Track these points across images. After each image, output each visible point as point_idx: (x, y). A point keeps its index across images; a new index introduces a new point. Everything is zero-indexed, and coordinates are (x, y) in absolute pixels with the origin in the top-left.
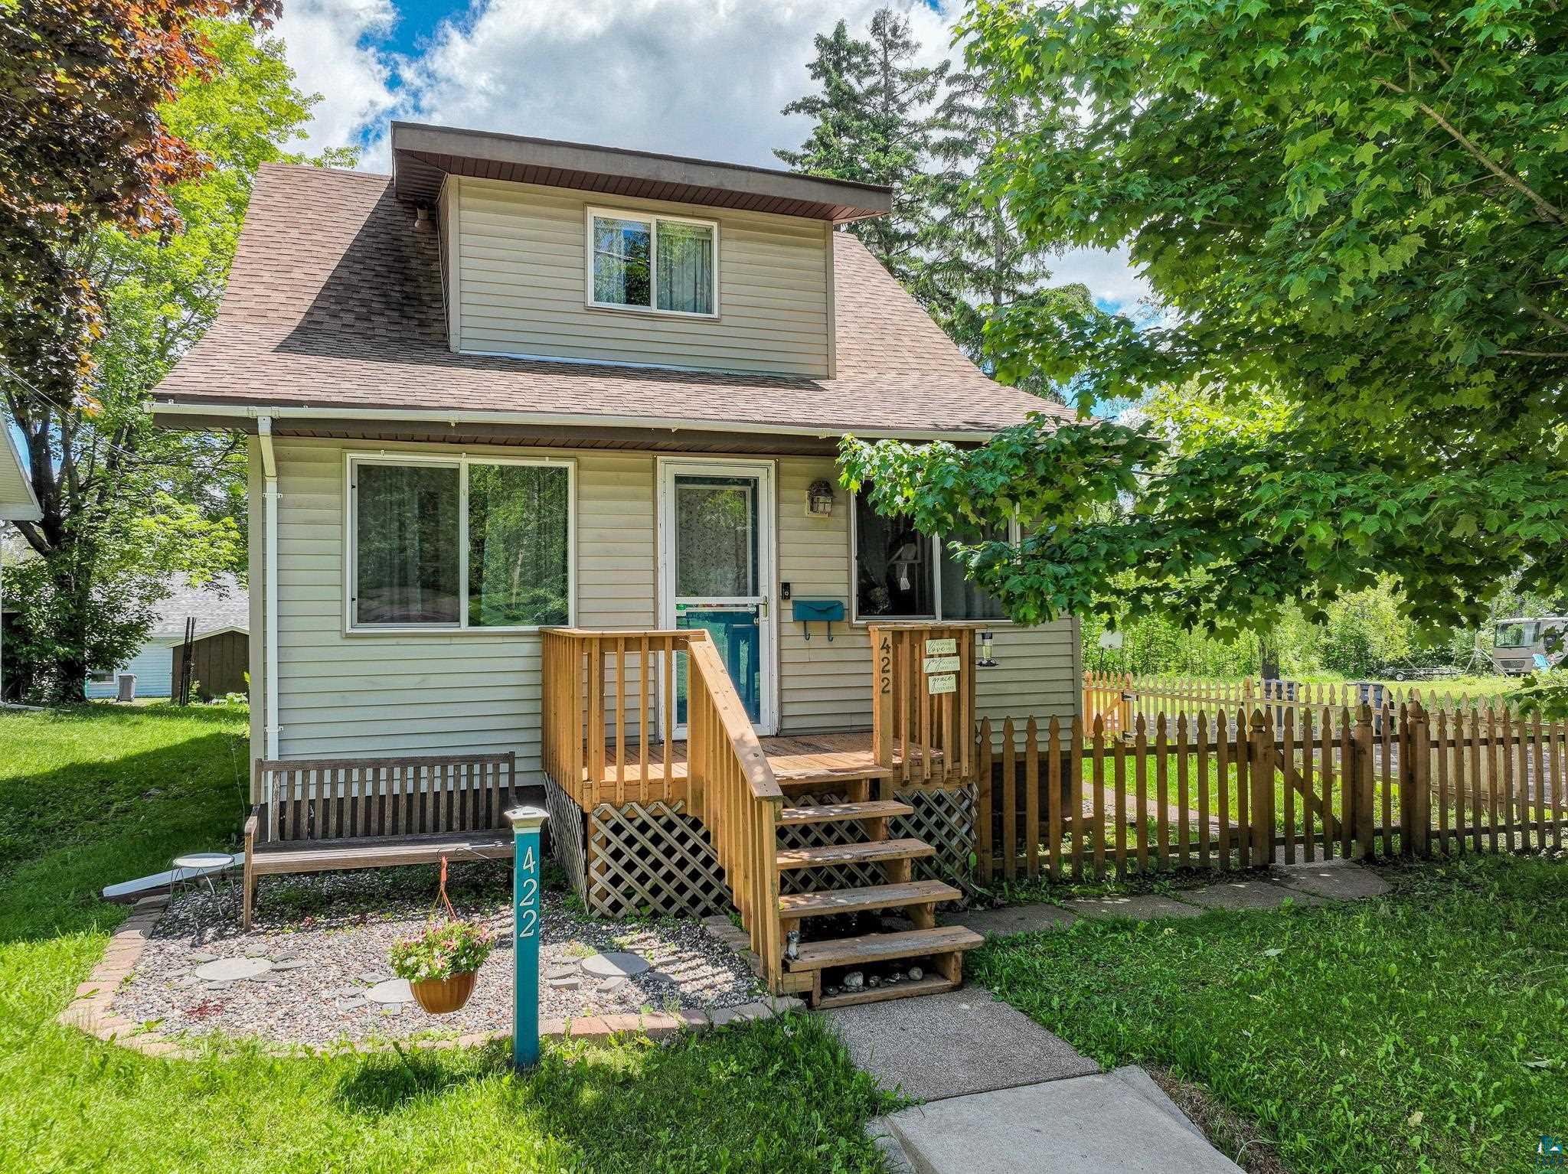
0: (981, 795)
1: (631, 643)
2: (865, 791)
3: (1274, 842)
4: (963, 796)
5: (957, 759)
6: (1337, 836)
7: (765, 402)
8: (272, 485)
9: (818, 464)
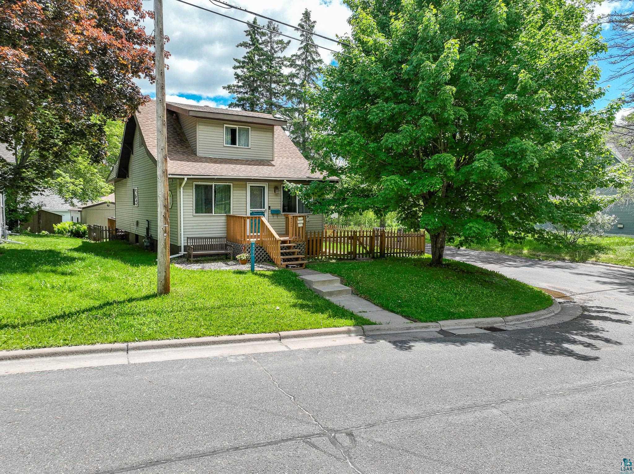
0: (306, 244)
2: (289, 242)
3: (356, 254)
4: (303, 244)
5: (302, 238)
6: (368, 254)
7: (265, 171)
8: (182, 189)
9: (276, 184)
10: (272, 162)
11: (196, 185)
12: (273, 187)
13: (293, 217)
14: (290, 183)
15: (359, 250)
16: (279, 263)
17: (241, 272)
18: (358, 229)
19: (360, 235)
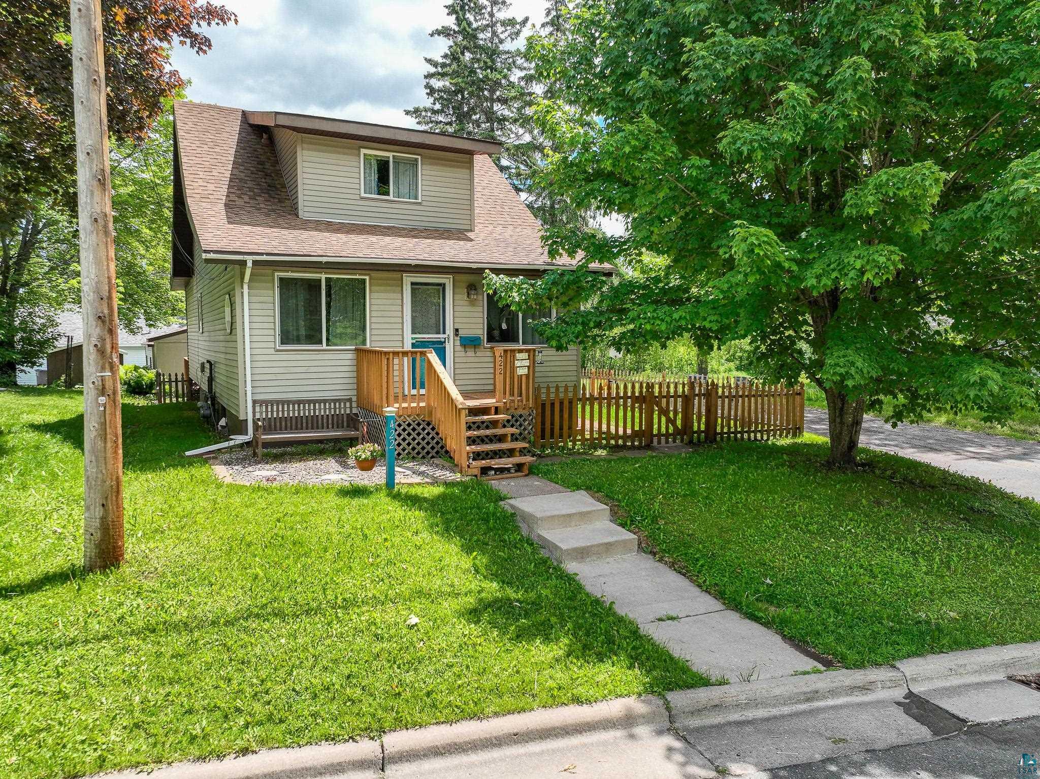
0: (537, 415)
1: (396, 354)
2: (493, 410)
3: (652, 436)
4: (530, 415)
5: (528, 400)
6: (679, 434)
7: (447, 249)
8: (246, 287)
9: (471, 278)
10: (469, 234)
11: (281, 280)
12: (465, 285)
13: (505, 351)
14: (497, 275)
15: (659, 424)
16: (464, 463)
17: (357, 492)
18: (657, 378)
19: (660, 392)
